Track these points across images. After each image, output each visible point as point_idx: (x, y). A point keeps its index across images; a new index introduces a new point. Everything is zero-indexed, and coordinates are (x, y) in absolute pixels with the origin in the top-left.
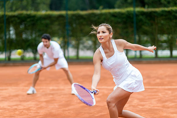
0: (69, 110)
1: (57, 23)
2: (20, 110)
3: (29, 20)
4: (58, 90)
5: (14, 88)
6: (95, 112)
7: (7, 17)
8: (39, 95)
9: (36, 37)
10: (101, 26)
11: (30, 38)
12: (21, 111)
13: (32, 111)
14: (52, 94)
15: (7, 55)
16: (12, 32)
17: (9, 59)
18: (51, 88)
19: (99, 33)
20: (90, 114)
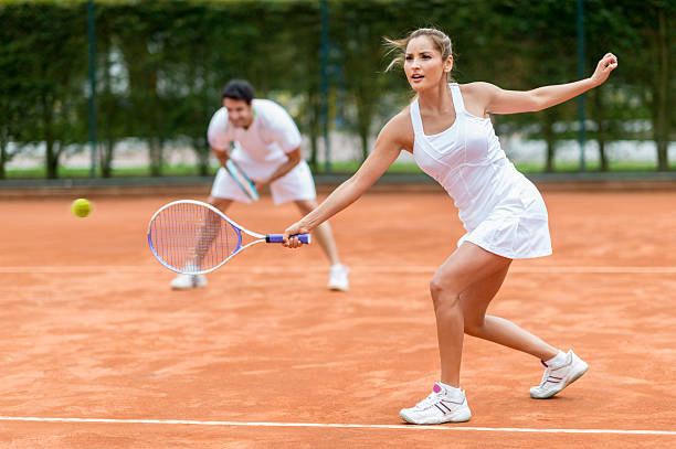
0: (315, 335)
1: (286, 36)
2: (149, 334)
3: (180, 22)
4: (282, 276)
5: (125, 268)
6: (403, 343)
7: (99, 12)
8: (213, 292)
9: (206, 87)
10: (417, 35)
11: (185, 91)
12: (153, 337)
13: (188, 338)
14: (261, 289)
15: (98, 158)
16: (116, 70)
17: (107, 172)
18: (258, 270)
19: (410, 58)
20: (384, 348)
